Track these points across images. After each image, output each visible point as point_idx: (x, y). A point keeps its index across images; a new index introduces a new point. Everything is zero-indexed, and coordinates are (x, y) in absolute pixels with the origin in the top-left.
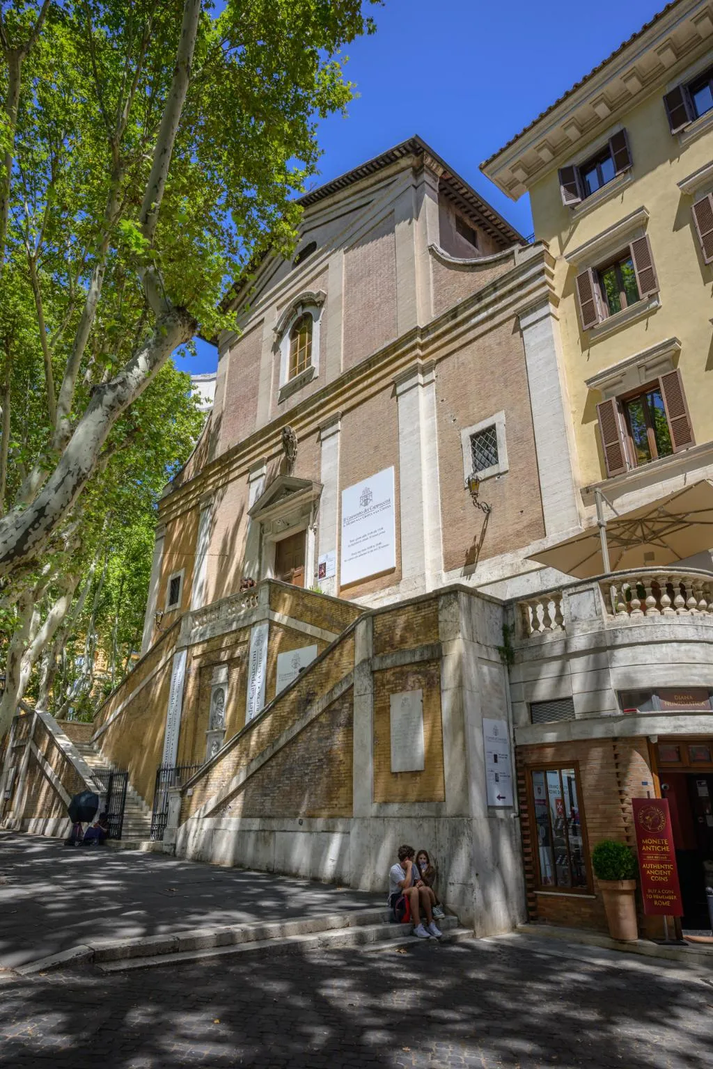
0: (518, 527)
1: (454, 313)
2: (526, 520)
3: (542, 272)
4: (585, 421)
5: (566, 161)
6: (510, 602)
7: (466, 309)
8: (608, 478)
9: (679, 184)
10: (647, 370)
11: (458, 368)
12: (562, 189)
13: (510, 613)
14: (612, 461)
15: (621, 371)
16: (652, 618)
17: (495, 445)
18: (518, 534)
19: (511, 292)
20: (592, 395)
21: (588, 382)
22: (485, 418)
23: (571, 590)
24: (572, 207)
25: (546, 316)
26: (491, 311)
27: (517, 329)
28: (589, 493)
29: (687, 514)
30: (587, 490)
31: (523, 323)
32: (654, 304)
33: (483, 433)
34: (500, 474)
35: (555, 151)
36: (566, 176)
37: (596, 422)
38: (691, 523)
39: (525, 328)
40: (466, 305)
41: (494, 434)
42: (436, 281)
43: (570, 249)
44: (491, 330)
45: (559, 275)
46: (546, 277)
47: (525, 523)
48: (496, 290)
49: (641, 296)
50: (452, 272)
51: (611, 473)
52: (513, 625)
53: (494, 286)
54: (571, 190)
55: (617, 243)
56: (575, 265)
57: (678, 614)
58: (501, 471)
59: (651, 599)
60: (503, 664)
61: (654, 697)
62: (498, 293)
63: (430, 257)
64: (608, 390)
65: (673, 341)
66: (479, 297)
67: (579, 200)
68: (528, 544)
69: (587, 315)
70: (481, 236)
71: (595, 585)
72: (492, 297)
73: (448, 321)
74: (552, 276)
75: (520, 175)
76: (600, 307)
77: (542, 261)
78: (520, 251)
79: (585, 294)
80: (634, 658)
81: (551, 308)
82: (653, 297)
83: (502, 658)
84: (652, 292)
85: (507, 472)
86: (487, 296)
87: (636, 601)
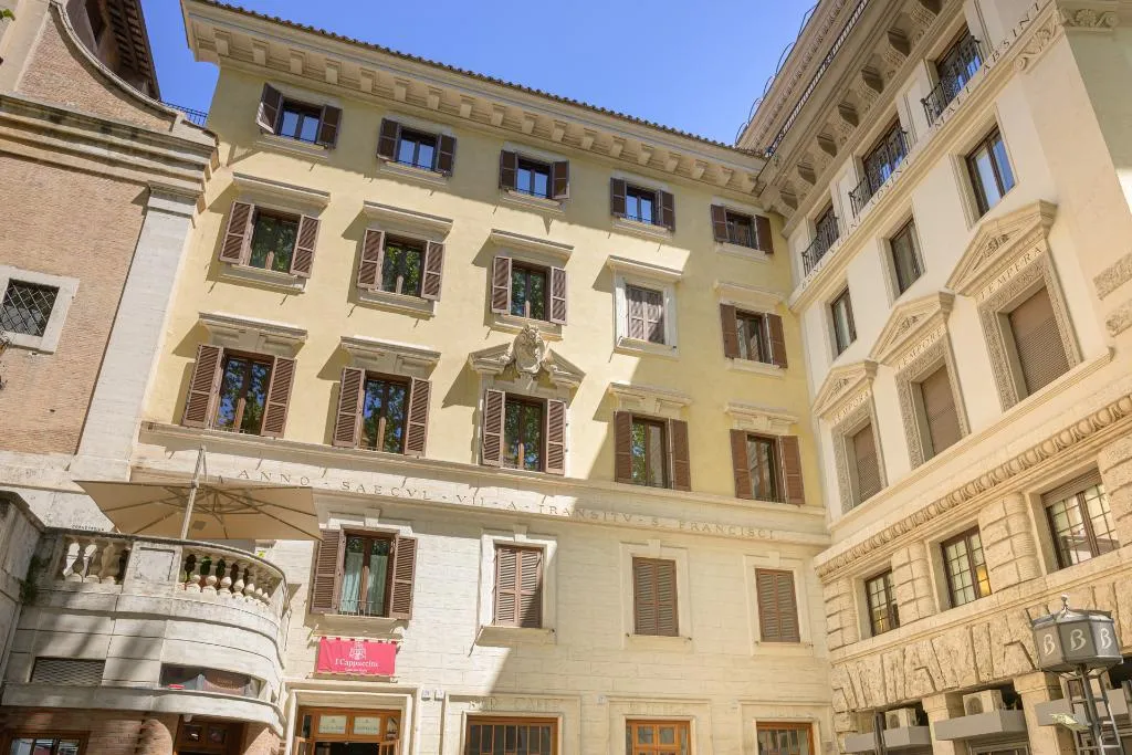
0: (38, 426)
1: (58, 116)
2: (55, 422)
3: (202, 167)
4: (179, 351)
5: (276, 81)
6: (55, 531)
7: (78, 125)
8: (182, 425)
9: (366, 203)
10: (267, 342)
11: (30, 184)
12: (262, 104)
13: (49, 544)
14: (193, 409)
15: (242, 327)
16: (226, 599)
17: (47, 313)
18: (36, 434)
19: (153, 156)
20: (197, 330)
21: (203, 316)
22: (45, 271)
23: (146, 545)
24: (263, 131)
25: (186, 216)
26: (114, 155)
27: (141, 200)
28: (151, 430)
29: (266, 504)
30: (151, 426)
31: (153, 202)
32: (300, 286)
33: (35, 287)
34: (36, 351)
35: (269, 61)
36: (270, 96)
37: (193, 360)
38: (260, 512)
39: (154, 209)
40: (81, 121)
41: (52, 300)
42: (40, 50)
43: (239, 167)
44: (104, 176)
45: (217, 184)
46: (202, 175)
47: (51, 427)
48: (134, 137)
49: (292, 271)
50: (75, 64)
51: (187, 422)
52: (49, 560)
53: (135, 133)
54: (270, 116)
55: (290, 203)
56: (240, 189)
57: (234, 597)
58: (42, 349)
59: (228, 580)
60: (17, 603)
61: (201, 677)
62: (135, 144)
63: (48, 15)
64: (219, 336)
65: (303, 333)
66: (106, 127)
67: (270, 129)
68: (46, 453)
69: (229, 248)
70: (107, 33)
71: (178, 548)
72: (126, 142)
73: (41, 117)
74: (208, 179)
75: (222, 45)
76: (246, 249)
77: (208, 156)
78: (184, 122)
79: (236, 224)
80: (195, 635)
81: (192, 210)
82: (301, 280)
83: (21, 596)
84: (302, 274)
85: (51, 353)
86: (117, 134)
87: (213, 578)
